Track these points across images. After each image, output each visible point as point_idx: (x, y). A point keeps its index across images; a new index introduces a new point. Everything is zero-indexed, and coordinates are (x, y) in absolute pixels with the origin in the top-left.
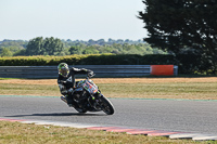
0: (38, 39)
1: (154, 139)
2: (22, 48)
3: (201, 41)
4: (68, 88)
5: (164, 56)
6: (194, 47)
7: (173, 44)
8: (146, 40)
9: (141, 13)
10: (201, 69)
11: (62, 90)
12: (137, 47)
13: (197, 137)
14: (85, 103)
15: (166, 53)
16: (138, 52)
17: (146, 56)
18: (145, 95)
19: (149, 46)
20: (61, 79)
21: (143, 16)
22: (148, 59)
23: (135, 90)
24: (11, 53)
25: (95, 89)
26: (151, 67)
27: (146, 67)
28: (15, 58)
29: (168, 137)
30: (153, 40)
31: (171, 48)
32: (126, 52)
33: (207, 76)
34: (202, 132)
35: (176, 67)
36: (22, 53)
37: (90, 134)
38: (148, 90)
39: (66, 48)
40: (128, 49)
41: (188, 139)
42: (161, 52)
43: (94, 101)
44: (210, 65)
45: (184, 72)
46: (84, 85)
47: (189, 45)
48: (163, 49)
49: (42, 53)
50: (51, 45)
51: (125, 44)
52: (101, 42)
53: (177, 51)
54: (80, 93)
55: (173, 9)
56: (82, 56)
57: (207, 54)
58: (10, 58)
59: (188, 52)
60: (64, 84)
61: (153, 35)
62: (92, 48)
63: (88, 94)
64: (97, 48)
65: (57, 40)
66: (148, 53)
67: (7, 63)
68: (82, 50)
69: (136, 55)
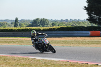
0: (37, 19)
2: (30, 23)
4: (35, 42)
7: (100, 21)
8: (87, 19)
9: (85, 7)
11: (33, 42)
12: (83, 23)
14: (43, 48)
15: (97, 26)
16: (84, 25)
17: (88, 27)
18: (87, 45)
19: (89, 22)
20: (32, 37)
22: (89, 29)
23: (82, 43)
24: (25, 26)
25: (47, 42)
26: (90, 32)
27: (88, 32)
28: (26, 28)
29: (97, 65)
30: (91, 20)
31: (99, 23)
32: (78, 25)
36: (30, 26)
38: (88, 43)
39: (50, 23)
40: (79, 24)
42: (94, 25)
46: (43, 40)
48: (95, 24)
49: (39, 26)
50: (43, 22)
51: (78, 22)
52: (67, 20)
54: (41, 43)
56: (57, 27)
58: (24, 28)
60: (34, 40)
61: (91, 17)
62: (62, 23)
64: (65, 23)
65: (46, 20)
66: (88, 26)
67: (23, 30)
68: (58, 24)
69: (83, 27)
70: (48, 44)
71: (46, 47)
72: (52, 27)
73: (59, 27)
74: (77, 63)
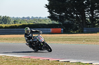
1: (52, 62)
3: (74, 18)
4: (29, 39)
5: (57, 24)
6: (71, 20)
7: (61, 19)
8: (48, 17)
9: (46, 5)
10: (74, 30)
12: (45, 20)
13: (72, 61)
19: (50, 20)
21: (47, 6)
22: (50, 26)
26: (51, 29)
27: (49, 29)
29: (58, 61)
30: (52, 17)
31: (60, 21)
32: (40, 23)
33: (76, 33)
34: (74, 59)
35: (62, 29)
37: (23, 60)
38: (50, 40)
39: (12, 21)
40: (41, 21)
41: (68, 61)
42: (55, 22)
43: (42, 45)
44: (78, 28)
45: (66, 32)
46: (38, 38)
47: (68, 19)
48: (56, 21)
49: (1, 23)
50: (5, 19)
51: (39, 19)
52: (28, 18)
53: (63, 22)
55: (61, 3)
56: (19, 24)
57: (77, 24)
59: (68, 22)
60: (27, 37)
61: (52, 15)
62: (24, 20)
63: (39, 42)
64: (26, 21)
65: (8, 17)
66: (50, 23)
68: (19, 22)
69: (44, 24)
70: (43, 43)
71: (41, 46)
72: (14, 25)
73: (21, 24)
74: (39, 59)
